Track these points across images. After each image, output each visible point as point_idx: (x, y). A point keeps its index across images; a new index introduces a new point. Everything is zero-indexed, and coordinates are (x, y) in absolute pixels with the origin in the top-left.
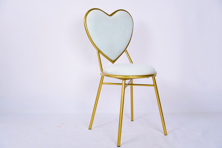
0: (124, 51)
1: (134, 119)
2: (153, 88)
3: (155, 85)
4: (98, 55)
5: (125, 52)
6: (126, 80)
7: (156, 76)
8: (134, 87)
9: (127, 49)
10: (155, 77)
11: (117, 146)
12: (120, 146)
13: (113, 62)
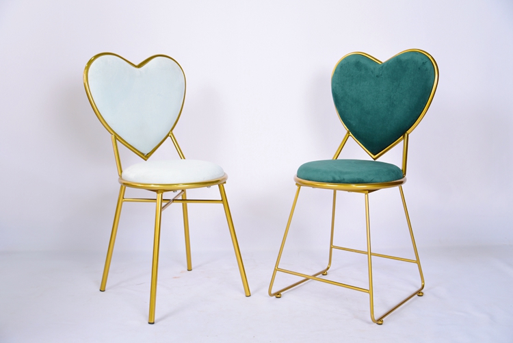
0: (168, 136)
1: (193, 267)
2: (221, 205)
3: (224, 200)
4: (114, 144)
5: (169, 138)
6: (165, 193)
7: (225, 183)
8: (189, 205)
9: (173, 131)
10: (224, 185)
11: (149, 323)
12: (153, 323)
13: (146, 157)
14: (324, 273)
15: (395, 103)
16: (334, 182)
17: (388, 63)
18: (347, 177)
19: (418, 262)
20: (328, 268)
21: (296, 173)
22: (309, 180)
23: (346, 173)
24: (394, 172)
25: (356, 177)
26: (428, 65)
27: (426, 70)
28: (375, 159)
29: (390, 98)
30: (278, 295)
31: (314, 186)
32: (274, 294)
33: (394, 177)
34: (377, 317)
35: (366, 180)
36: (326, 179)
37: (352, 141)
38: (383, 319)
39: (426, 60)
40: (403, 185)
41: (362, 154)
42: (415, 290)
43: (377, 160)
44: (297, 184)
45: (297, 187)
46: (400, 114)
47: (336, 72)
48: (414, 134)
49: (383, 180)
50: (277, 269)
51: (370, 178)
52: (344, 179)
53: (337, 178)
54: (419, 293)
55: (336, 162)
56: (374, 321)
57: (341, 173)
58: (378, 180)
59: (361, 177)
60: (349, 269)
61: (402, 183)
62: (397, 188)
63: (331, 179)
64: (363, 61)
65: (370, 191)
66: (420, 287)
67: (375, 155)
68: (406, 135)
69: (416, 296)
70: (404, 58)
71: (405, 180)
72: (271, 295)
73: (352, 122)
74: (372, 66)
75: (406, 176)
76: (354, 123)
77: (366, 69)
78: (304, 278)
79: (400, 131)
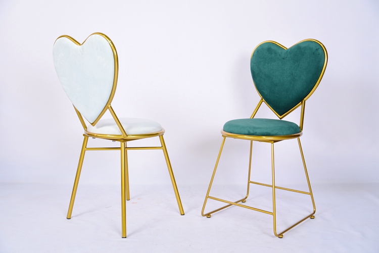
14: (243, 201)
15: (296, 78)
16: (249, 134)
17: (291, 49)
18: (258, 131)
19: (311, 194)
20: (246, 198)
21: (222, 128)
22: (231, 133)
23: (258, 128)
24: (293, 128)
25: (265, 131)
26: (320, 51)
27: (319, 54)
28: (281, 119)
29: (292, 74)
30: (208, 215)
31: (235, 138)
32: (206, 215)
33: (294, 132)
34: (278, 232)
35: (272, 133)
36: (243, 133)
37: (264, 105)
38: (283, 234)
39: (318, 47)
40: (300, 138)
41: (272, 115)
42: (309, 214)
43: (282, 120)
44: (223, 136)
45: (223, 138)
46: (299, 86)
47: (254, 55)
48: (310, 101)
49: (285, 133)
50: (208, 197)
51: (275, 132)
52: (256, 133)
53: (252, 132)
54: (312, 216)
55: (253, 120)
56: (276, 235)
57: (254, 128)
58: (281, 133)
59: (269, 131)
60: (260, 198)
61: (299, 136)
62: (296, 139)
63: (247, 132)
64: (273, 47)
65: (275, 141)
66: (312, 212)
67: (281, 115)
68: (303, 101)
69: (309, 218)
70: (303, 46)
71: (302, 134)
72: (203, 215)
73: (264, 92)
74: (279, 51)
75: (303, 131)
76: (266, 92)
77: (276, 53)
78: (228, 204)
79: (299, 99)
